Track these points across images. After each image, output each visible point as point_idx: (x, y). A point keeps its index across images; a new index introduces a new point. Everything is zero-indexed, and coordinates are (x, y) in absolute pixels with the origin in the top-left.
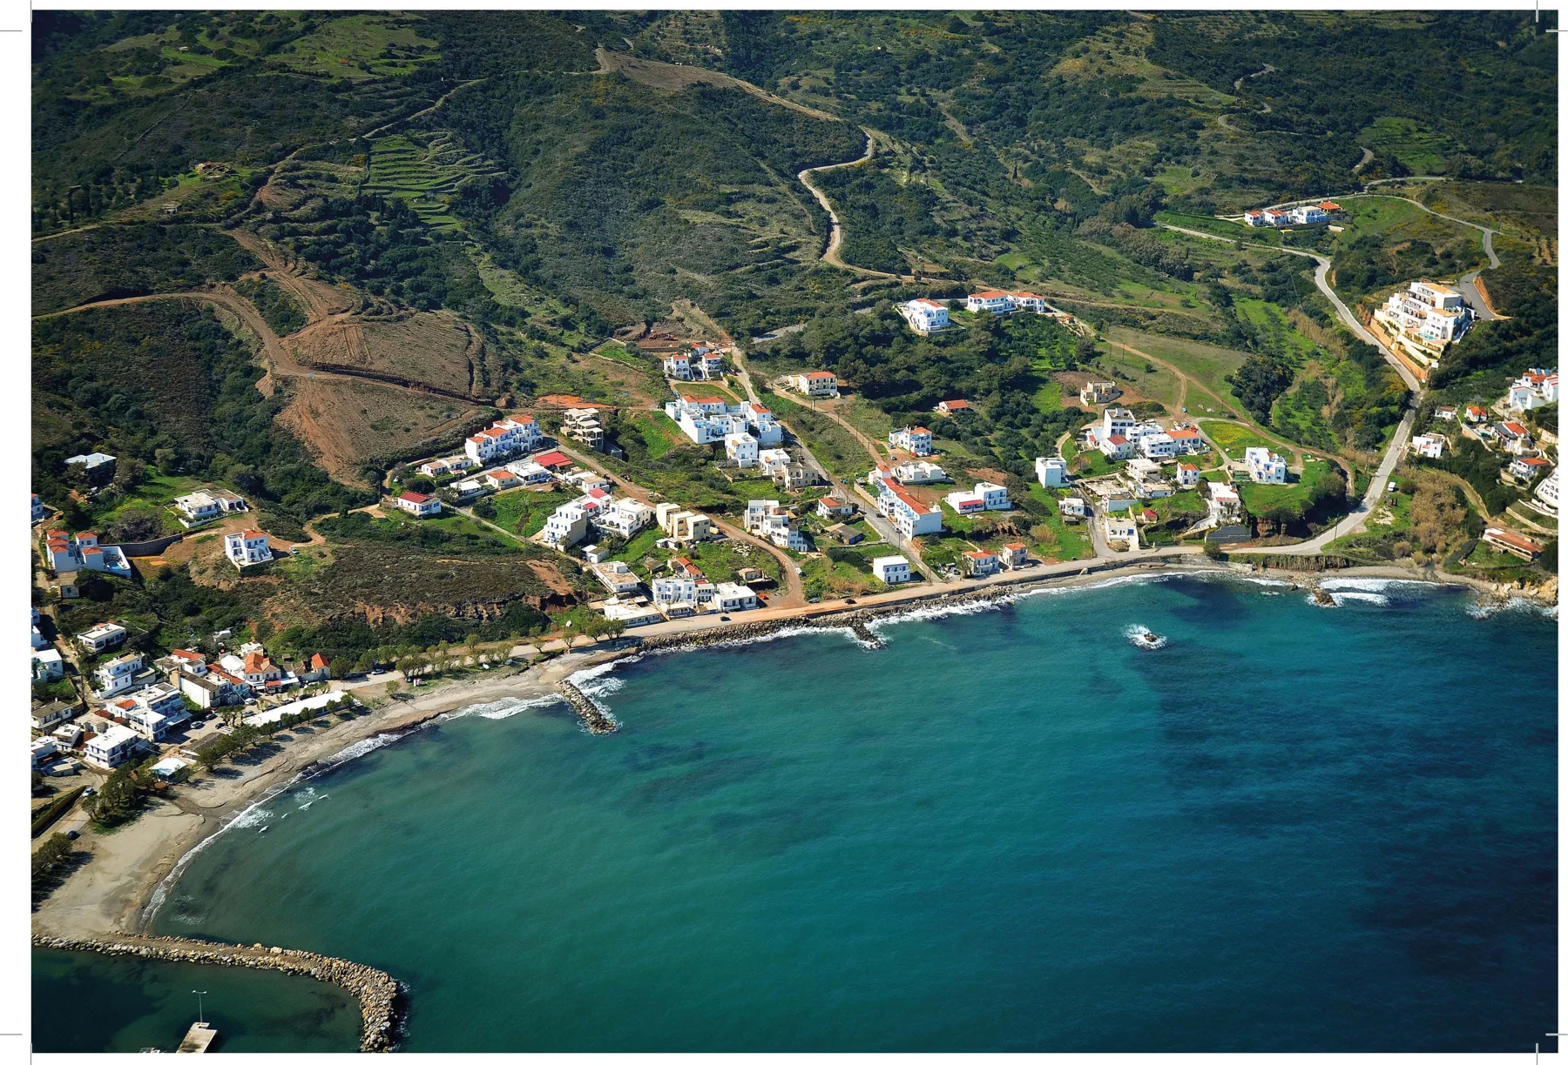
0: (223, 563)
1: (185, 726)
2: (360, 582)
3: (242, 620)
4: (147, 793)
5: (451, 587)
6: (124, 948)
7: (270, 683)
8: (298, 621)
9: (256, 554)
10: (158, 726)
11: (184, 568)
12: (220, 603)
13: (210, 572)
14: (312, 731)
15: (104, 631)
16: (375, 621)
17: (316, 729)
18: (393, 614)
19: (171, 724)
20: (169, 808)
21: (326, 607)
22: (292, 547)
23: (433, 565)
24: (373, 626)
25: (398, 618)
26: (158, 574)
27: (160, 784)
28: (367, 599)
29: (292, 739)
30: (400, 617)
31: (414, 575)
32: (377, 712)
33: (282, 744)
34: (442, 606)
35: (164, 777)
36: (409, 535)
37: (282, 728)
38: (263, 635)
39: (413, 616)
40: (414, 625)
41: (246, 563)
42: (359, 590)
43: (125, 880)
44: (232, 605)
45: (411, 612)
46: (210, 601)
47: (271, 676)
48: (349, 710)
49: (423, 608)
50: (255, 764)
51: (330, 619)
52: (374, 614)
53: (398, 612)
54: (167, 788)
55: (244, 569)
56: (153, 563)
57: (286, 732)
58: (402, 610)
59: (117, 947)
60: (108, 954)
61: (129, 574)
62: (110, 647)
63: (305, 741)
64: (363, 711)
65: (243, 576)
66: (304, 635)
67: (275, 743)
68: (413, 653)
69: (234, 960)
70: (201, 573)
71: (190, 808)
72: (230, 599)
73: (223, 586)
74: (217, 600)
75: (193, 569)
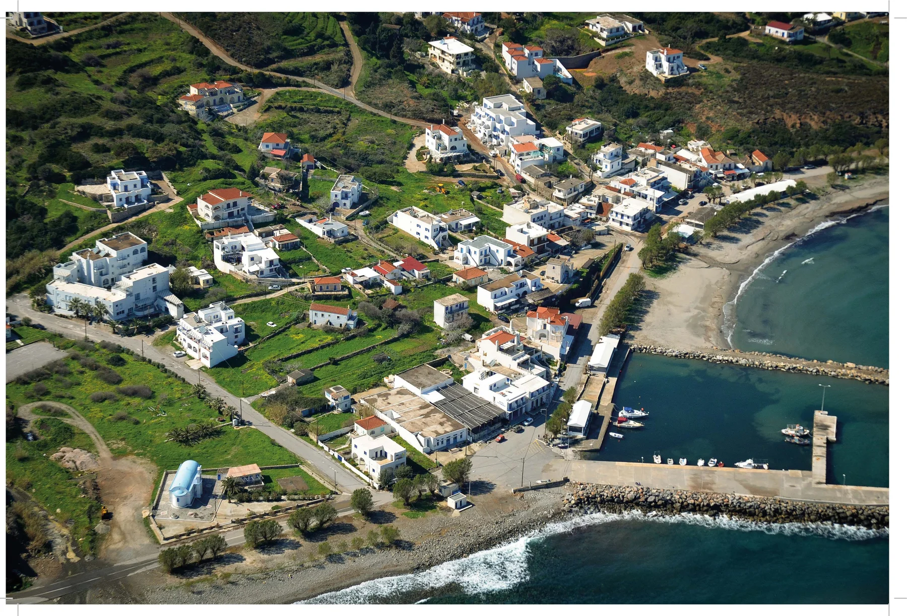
0: (646, 76)
1: (675, 202)
2: (771, 93)
3: (679, 122)
4: (674, 250)
5: (849, 100)
6: (726, 358)
7: (727, 172)
8: (732, 124)
9: (675, 68)
10: (660, 200)
11: (614, 79)
12: (654, 109)
13: (637, 82)
14: (780, 211)
15: (583, 125)
16: (793, 126)
17: (782, 208)
18: (808, 120)
19: (666, 200)
20: (694, 262)
21: (751, 113)
22: (700, 64)
23: (824, 82)
24: (792, 130)
25: (813, 123)
26: (593, 83)
27: (683, 245)
28: (783, 106)
29: (767, 216)
30: (815, 123)
31: (813, 89)
32: (824, 198)
33: (761, 219)
34: (847, 115)
35: (683, 239)
36: (784, 57)
37: (757, 206)
38: (702, 134)
39: (824, 122)
40: (827, 130)
41: (667, 75)
42: (772, 100)
43: (695, 312)
44: (666, 110)
45: (822, 119)
46: (647, 107)
47: (727, 166)
48: (802, 194)
49: (831, 116)
50: (747, 232)
51: (758, 123)
52: (791, 120)
53: (812, 119)
54: (687, 247)
55: (667, 81)
56: (586, 74)
57: (758, 210)
58: (816, 117)
59: (719, 357)
60: (714, 362)
61: (571, 82)
62: (594, 138)
63: (777, 217)
64: (813, 197)
65: (667, 87)
66: (741, 135)
67: (755, 218)
68: (834, 152)
69: (818, 371)
70: (631, 83)
71: (712, 263)
72: (663, 105)
73: (653, 94)
74: (652, 105)
75: (623, 80)
